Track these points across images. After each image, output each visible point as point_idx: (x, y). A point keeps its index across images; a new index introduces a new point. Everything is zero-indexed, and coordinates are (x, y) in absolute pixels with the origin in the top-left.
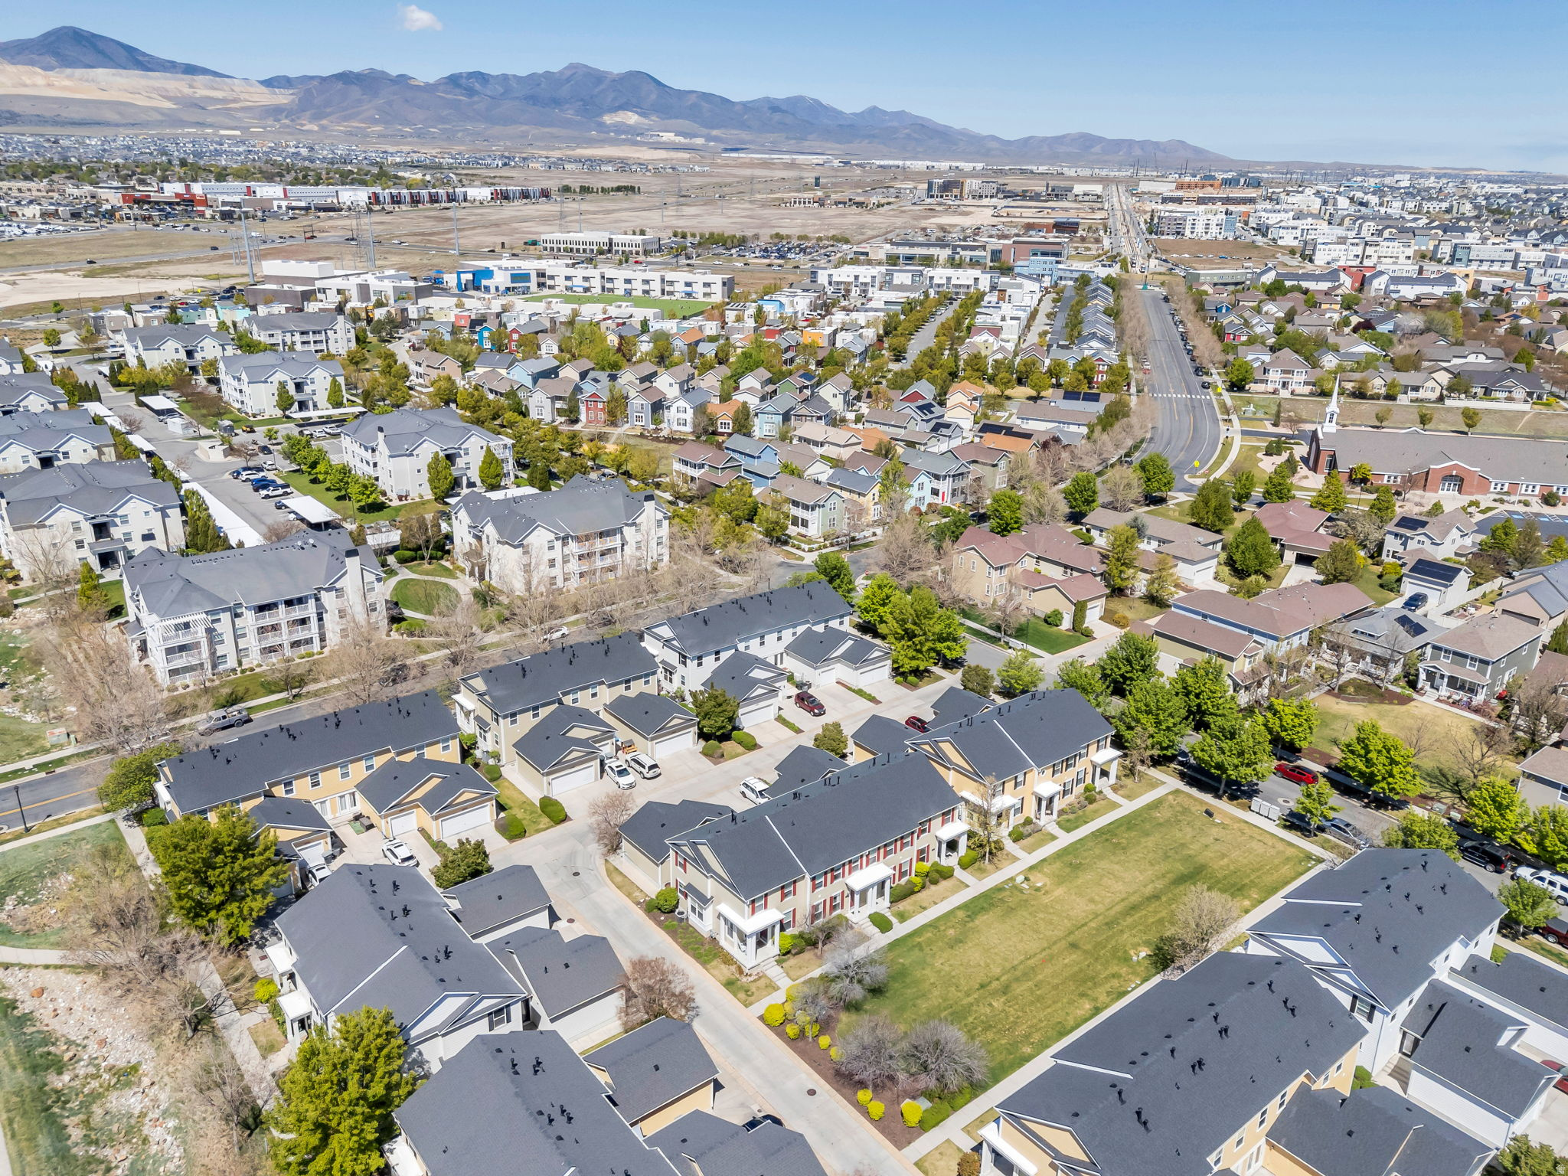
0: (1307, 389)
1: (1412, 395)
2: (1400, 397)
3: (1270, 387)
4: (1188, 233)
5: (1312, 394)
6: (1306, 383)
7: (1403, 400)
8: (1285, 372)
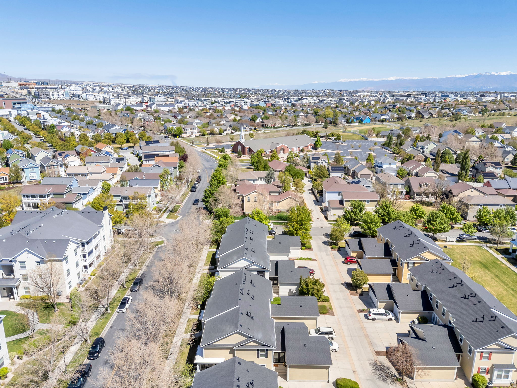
0: (198, 134)
1: (225, 132)
2: (223, 133)
3: (188, 135)
4: (51, 97)
5: (199, 136)
6: (198, 132)
7: (224, 134)
8: (191, 129)
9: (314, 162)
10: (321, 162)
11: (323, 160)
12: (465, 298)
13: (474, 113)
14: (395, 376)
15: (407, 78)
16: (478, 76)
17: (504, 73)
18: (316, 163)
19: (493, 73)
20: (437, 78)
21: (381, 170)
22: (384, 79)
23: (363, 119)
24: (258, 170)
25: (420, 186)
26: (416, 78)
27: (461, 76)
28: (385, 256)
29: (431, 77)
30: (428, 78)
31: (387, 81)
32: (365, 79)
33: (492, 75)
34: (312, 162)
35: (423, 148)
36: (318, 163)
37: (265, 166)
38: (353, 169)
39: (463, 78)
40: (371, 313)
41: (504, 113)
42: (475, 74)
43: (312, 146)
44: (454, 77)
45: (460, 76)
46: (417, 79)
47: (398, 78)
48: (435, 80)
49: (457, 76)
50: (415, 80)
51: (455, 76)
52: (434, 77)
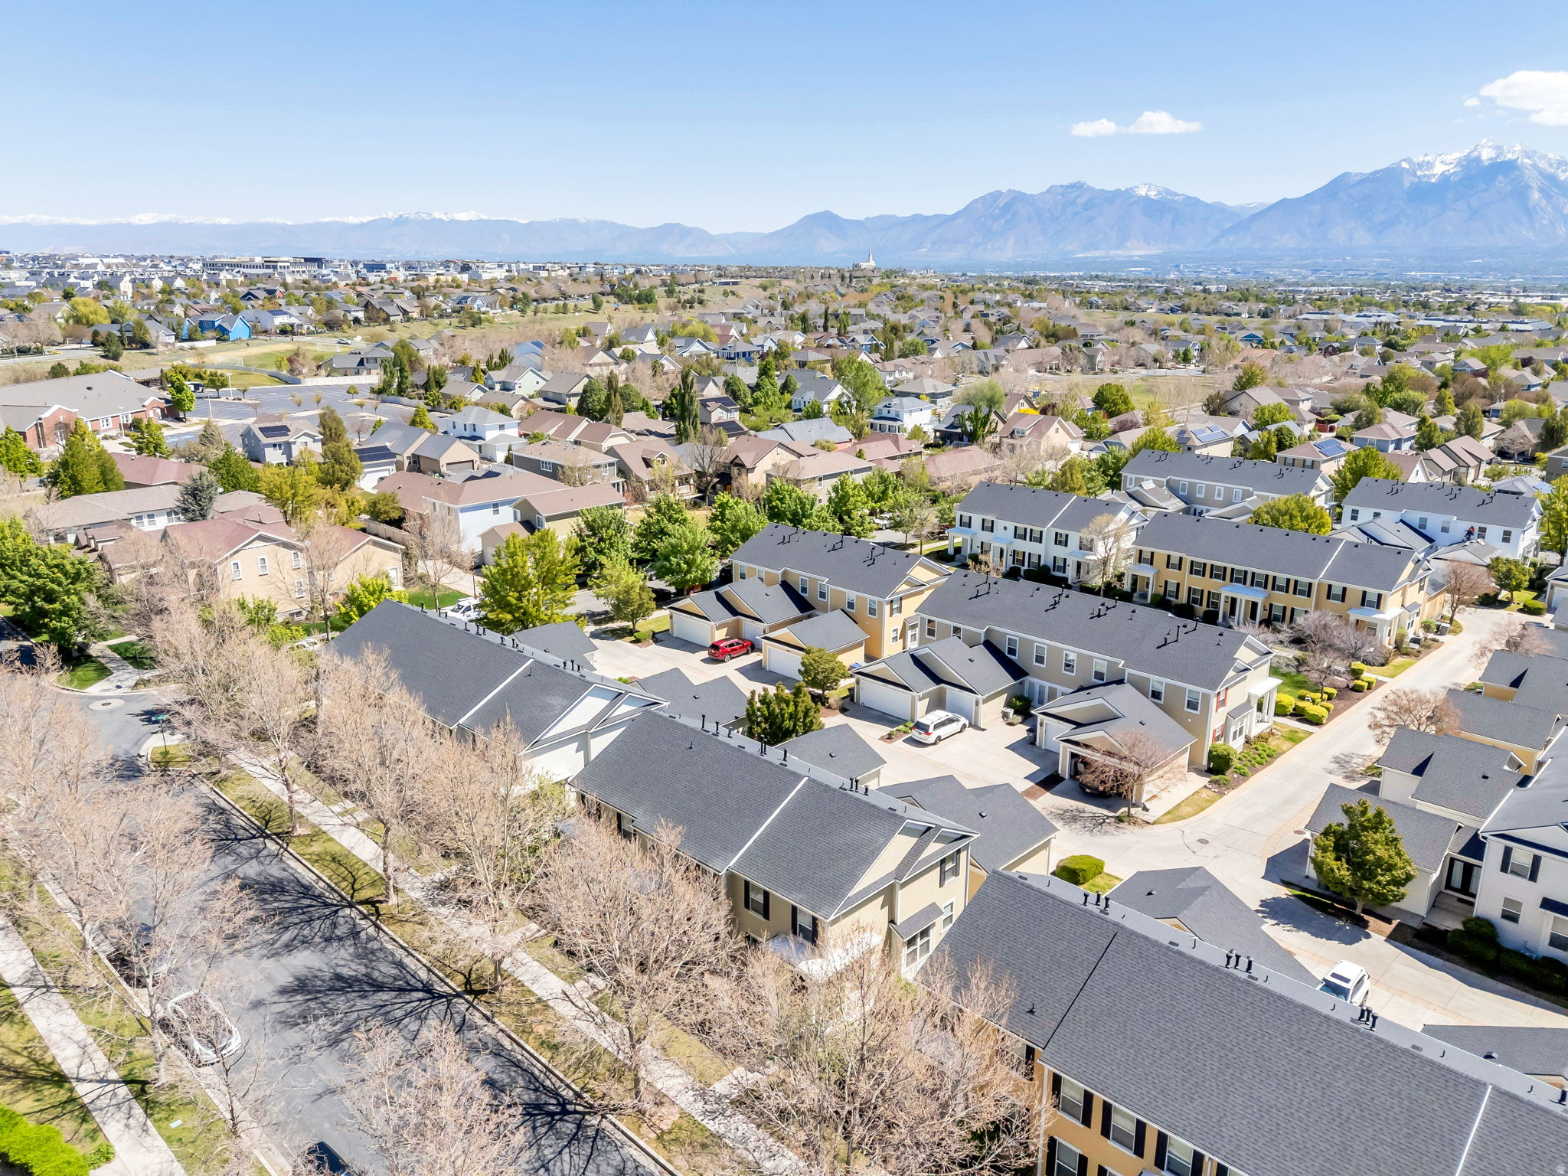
9: (275, 446)
10: (299, 441)
11: (306, 434)
12: (1099, 616)
13: (501, 307)
14: (1108, 817)
15: (198, 219)
16: (400, 222)
17: (463, 216)
18: (280, 445)
19: (437, 215)
20: (290, 223)
21: (480, 446)
22: (117, 220)
23: (226, 326)
24: (78, 491)
25: (647, 463)
26: (224, 221)
27: (357, 221)
28: (802, 611)
29: (270, 220)
30: (263, 221)
31: (130, 226)
32: (45, 219)
33: (434, 219)
34: (268, 445)
35: (506, 387)
36: (288, 445)
37: (103, 473)
38: (409, 453)
39: (362, 225)
40: (928, 726)
41: (565, 306)
42: (392, 215)
43: (159, 411)
44: (336, 223)
45: (352, 220)
46: (229, 226)
47: (165, 218)
48: (283, 228)
49: (345, 220)
50: (220, 227)
51: (338, 219)
52: (280, 221)
